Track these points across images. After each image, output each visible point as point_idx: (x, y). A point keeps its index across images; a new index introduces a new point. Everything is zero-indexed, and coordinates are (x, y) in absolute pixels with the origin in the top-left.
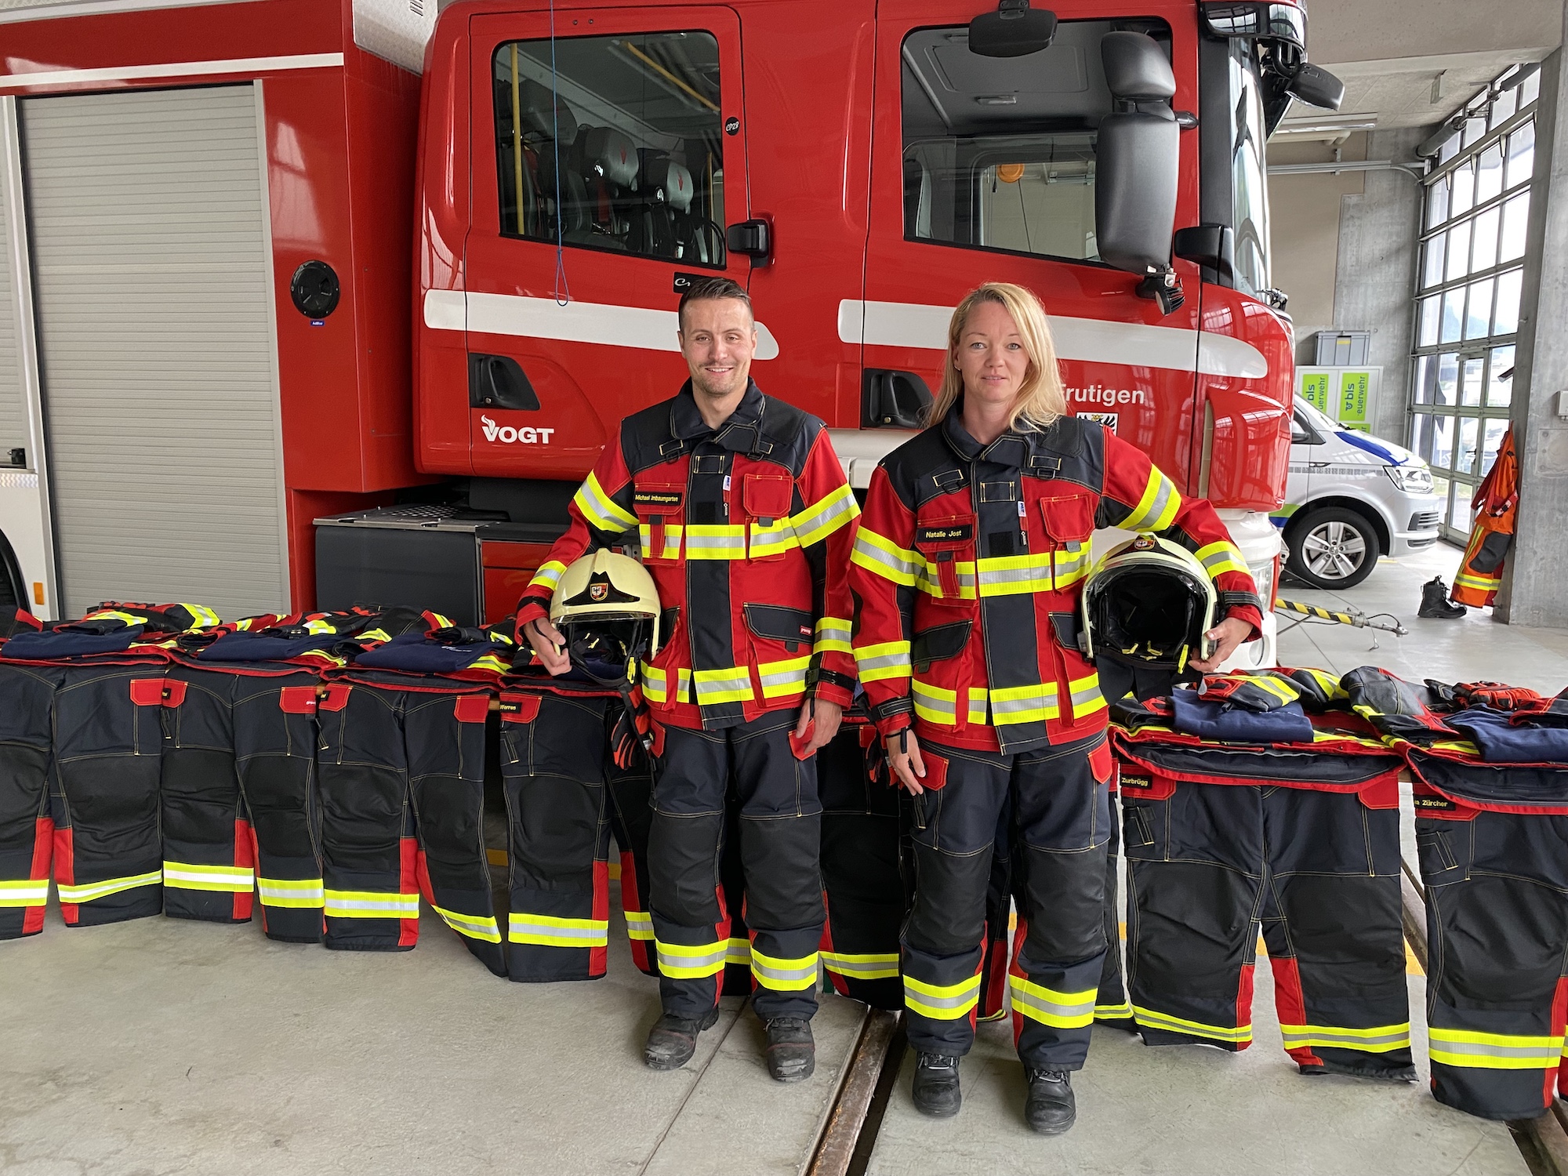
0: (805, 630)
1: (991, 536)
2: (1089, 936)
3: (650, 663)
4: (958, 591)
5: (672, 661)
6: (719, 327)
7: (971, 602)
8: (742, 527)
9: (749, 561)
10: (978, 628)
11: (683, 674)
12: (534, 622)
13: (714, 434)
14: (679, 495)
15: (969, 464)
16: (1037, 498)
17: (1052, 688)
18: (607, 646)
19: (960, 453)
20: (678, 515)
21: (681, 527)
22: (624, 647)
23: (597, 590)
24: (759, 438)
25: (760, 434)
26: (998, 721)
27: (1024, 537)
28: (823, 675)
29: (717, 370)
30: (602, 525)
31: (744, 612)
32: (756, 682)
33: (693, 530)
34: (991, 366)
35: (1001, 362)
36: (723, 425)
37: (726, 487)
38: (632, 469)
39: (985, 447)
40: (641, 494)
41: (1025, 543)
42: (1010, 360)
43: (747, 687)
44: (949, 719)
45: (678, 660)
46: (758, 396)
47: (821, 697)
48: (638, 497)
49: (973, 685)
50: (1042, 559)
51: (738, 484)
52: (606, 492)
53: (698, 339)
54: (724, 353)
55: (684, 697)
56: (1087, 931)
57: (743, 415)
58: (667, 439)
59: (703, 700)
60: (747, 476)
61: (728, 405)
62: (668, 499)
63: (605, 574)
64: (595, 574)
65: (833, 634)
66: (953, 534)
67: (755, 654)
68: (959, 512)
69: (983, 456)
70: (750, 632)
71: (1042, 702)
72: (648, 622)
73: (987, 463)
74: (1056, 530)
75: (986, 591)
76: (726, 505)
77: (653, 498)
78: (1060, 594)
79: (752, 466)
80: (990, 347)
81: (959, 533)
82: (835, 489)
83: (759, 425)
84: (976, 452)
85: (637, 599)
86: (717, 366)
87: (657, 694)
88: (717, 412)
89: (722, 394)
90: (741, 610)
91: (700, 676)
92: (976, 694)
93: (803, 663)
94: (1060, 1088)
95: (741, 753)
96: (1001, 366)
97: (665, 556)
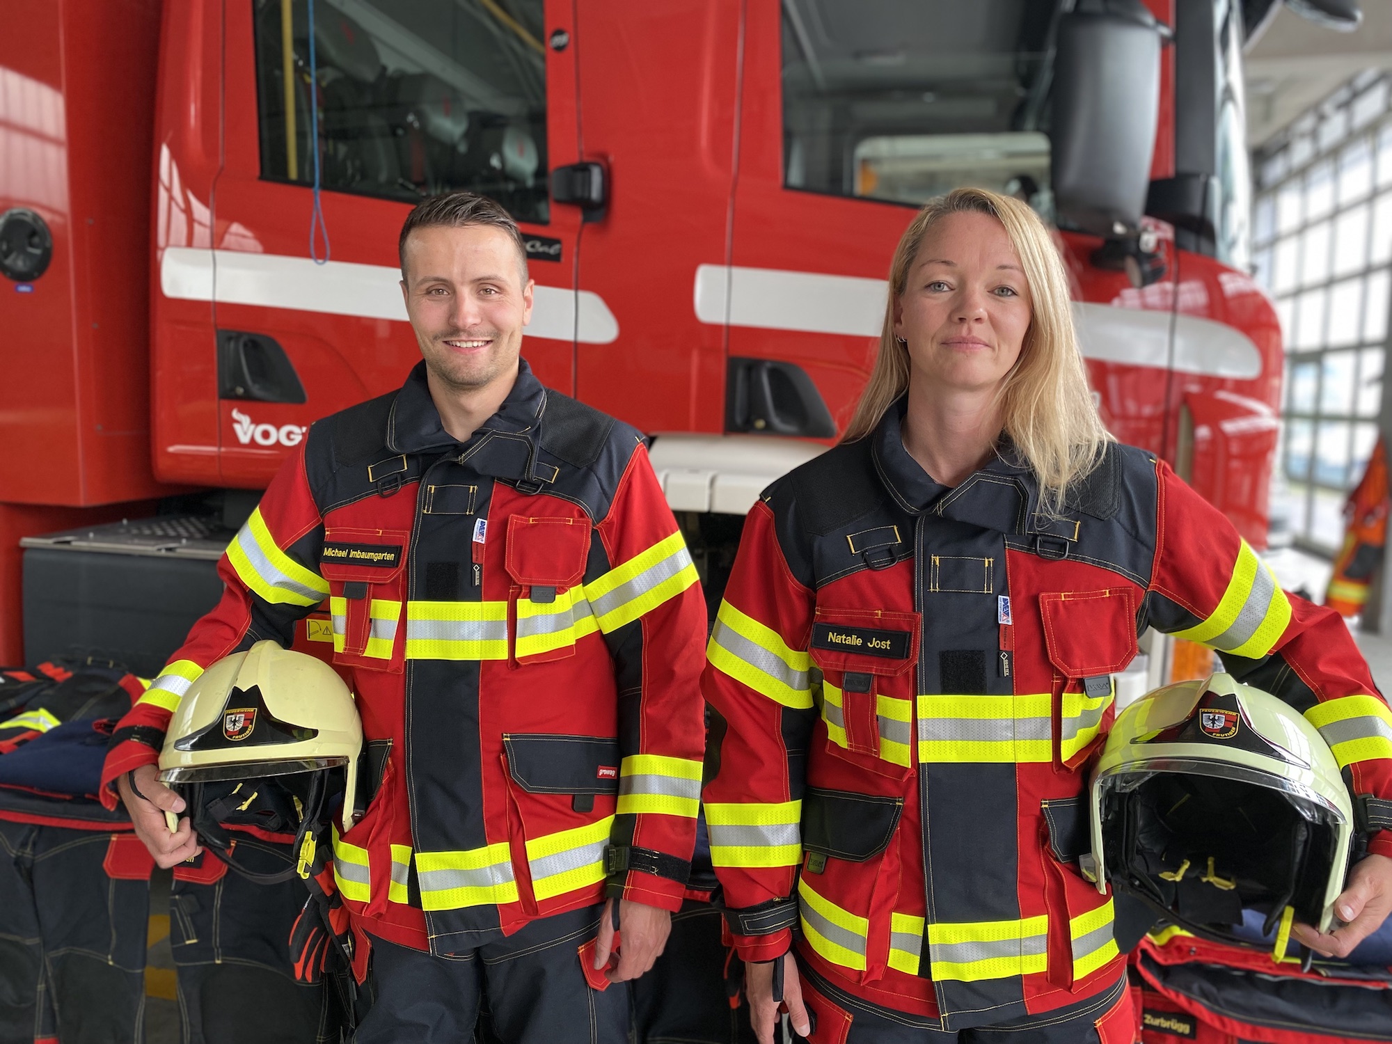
0: (606, 772)
1: (944, 656)
3: (343, 836)
4: (877, 745)
5: (378, 834)
6: (463, 273)
7: (900, 770)
8: (504, 605)
9: (513, 663)
10: (912, 815)
11: (399, 853)
12: (131, 774)
13: (459, 448)
14: (397, 550)
15: (914, 519)
16: (1034, 592)
17: (1038, 925)
18: (269, 805)
19: (900, 500)
20: (395, 583)
21: (396, 606)
22: (299, 808)
23: (237, 721)
24: (535, 456)
25: (536, 450)
26: (940, 972)
27: (1006, 662)
28: (638, 859)
29: (464, 345)
30: (272, 595)
31: (503, 751)
32: (522, 871)
33: (419, 610)
34: (961, 319)
35: (981, 312)
36: (474, 434)
37: (479, 537)
38: (321, 504)
39: (945, 490)
40: (334, 546)
41: (1006, 672)
42: (998, 314)
43: (507, 879)
44: (857, 962)
45: (388, 831)
46: (535, 390)
47: (634, 898)
48: (328, 552)
49: (901, 908)
50: (1037, 705)
51: (499, 534)
52: (279, 539)
53: (428, 292)
54: (475, 316)
55: (399, 894)
57: (511, 419)
58: (383, 455)
59: (432, 902)
60: (514, 519)
61: (485, 402)
62: (377, 557)
63: (255, 691)
64: (236, 691)
65: (654, 785)
66: (874, 644)
67: (521, 824)
68: (888, 606)
69: (939, 509)
70: (514, 784)
71: (1019, 947)
72: (336, 769)
73: (946, 520)
74: (1066, 655)
75: (931, 753)
76: (476, 569)
77: (353, 554)
78: (1068, 770)
79: (522, 502)
80: (961, 293)
81: (886, 645)
82: (657, 540)
83: (536, 433)
84: (928, 498)
85: (315, 733)
86: (464, 338)
87: (356, 890)
88: (467, 413)
89: (473, 385)
90: (497, 747)
91: (427, 862)
92: (904, 924)
93: (600, 830)
95: (497, 983)
96: (978, 320)
97: (370, 652)
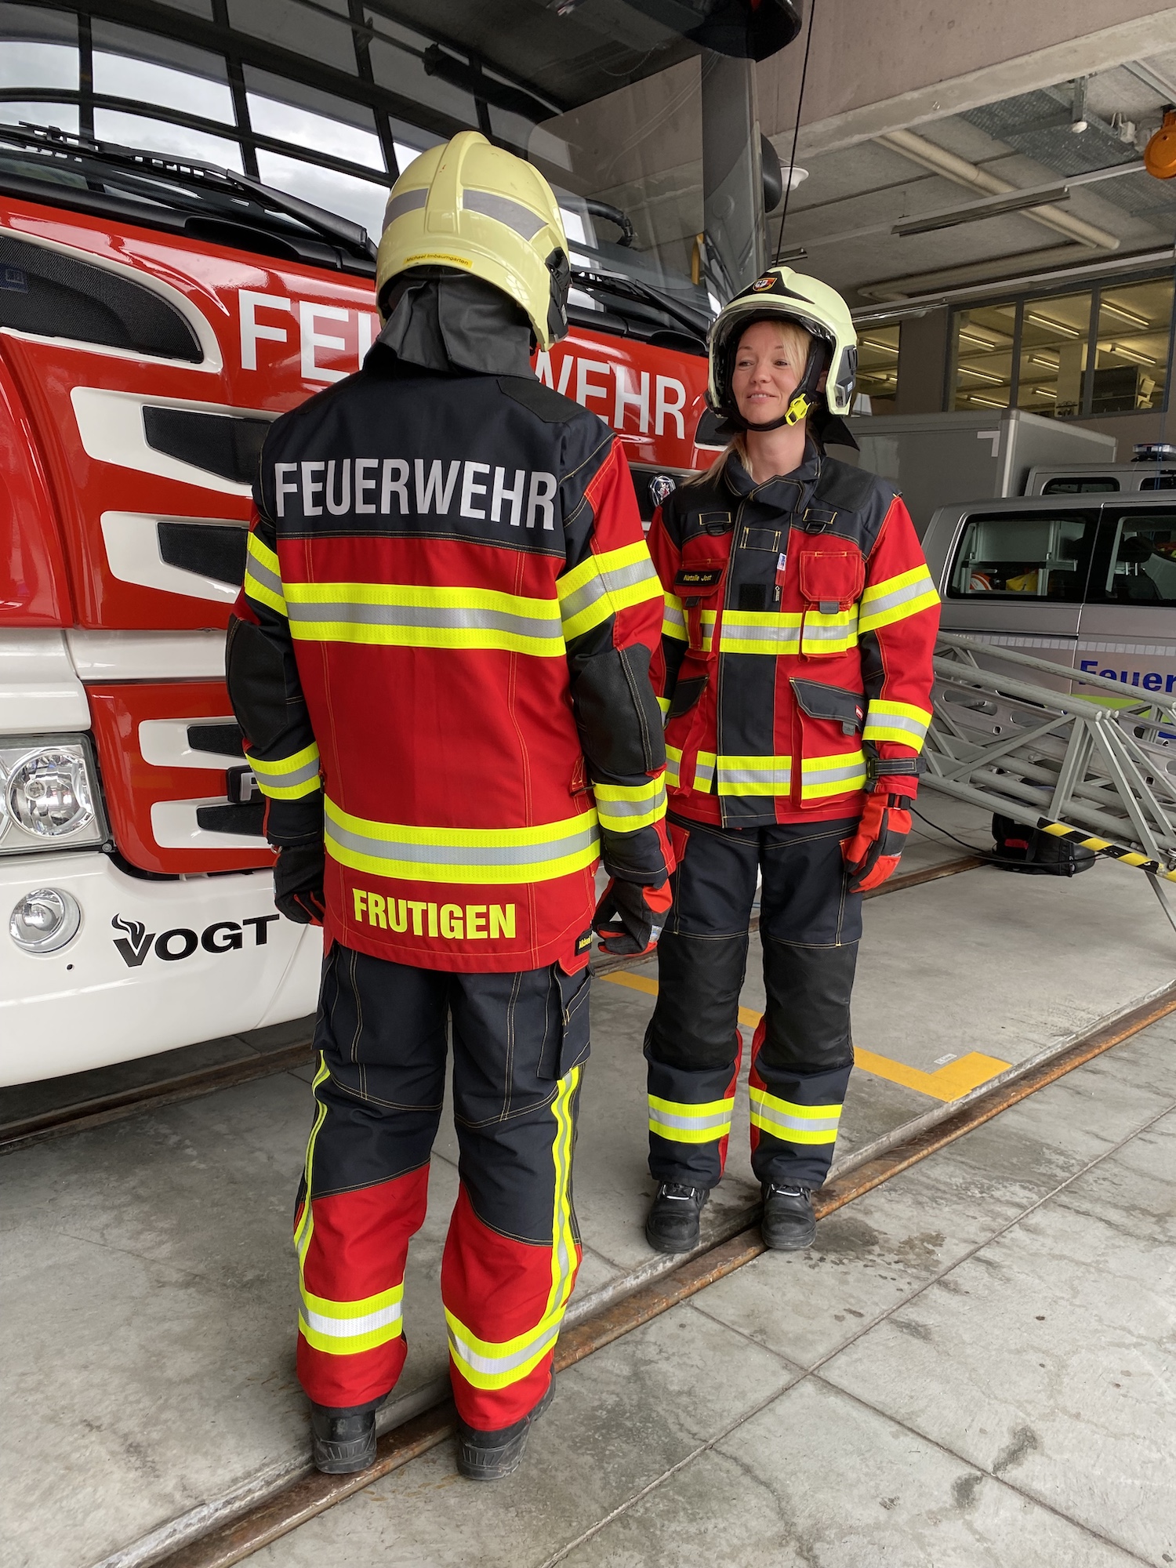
2: (832, 1044)
4: (701, 642)
7: (709, 656)
16: (800, 551)
17: (783, 762)
26: (723, 791)
39: (761, 490)
49: (702, 748)
50: (792, 619)
56: (830, 1037)
66: (704, 578)
68: (714, 556)
69: (751, 495)
71: (774, 776)
73: (756, 504)
81: (709, 578)
94: (799, 1202)
